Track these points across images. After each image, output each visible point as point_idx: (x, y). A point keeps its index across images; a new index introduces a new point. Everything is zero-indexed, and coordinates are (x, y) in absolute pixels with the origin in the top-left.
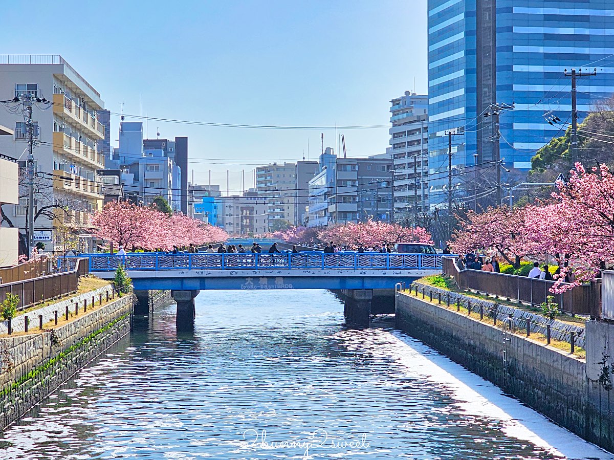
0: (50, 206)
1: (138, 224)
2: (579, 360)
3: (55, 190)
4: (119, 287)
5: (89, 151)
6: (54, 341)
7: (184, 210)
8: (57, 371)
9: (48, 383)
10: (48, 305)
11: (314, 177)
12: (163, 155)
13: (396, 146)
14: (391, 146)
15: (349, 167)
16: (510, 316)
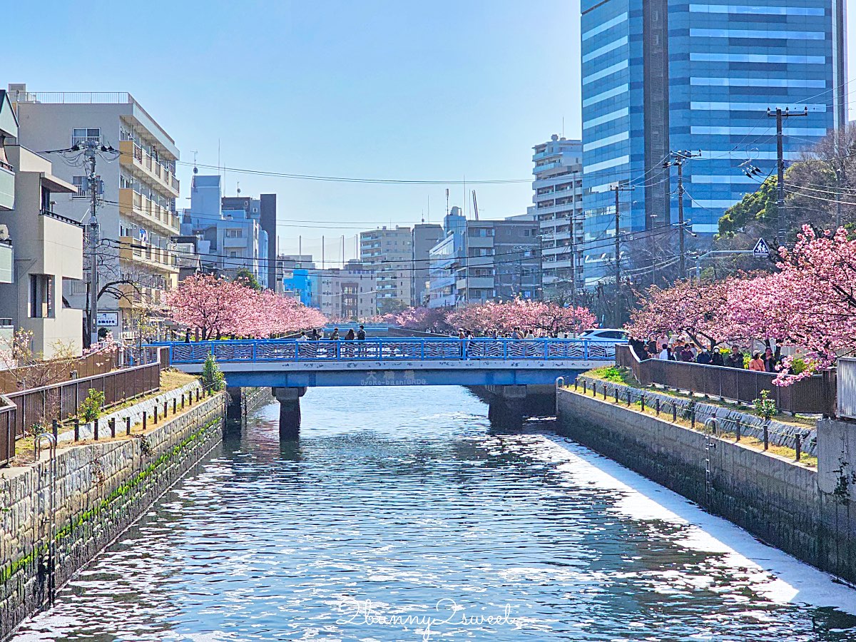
0: (118, 282)
1: (226, 304)
2: (808, 468)
3: (123, 262)
4: (209, 383)
5: (162, 211)
6: (145, 449)
7: (272, 285)
8: (147, 487)
9: (139, 501)
10: (132, 405)
11: (436, 244)
12: (245, 216)
13: (540, 204)
14: (534, 205)
15: (483, 232)
16: (714, 416)
